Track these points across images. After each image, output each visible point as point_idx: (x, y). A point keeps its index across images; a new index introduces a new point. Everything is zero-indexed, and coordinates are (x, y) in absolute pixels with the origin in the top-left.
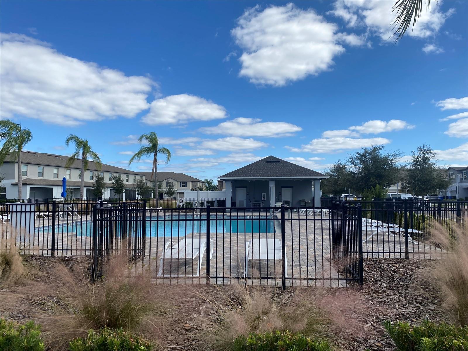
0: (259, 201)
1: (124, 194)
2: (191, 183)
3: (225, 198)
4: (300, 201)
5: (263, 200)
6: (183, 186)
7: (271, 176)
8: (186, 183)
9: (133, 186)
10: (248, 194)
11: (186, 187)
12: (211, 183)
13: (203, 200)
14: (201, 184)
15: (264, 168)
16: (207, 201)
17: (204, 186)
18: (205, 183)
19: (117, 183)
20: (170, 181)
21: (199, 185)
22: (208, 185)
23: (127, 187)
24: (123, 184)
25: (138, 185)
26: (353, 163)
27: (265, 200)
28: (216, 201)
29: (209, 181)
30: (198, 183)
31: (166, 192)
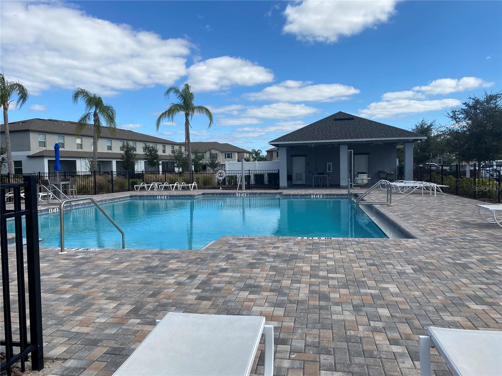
0: (323, 174)
1: (161, 167)
2: (237, 154)
3: (279, 170)
4: (380, 172)
5: (328, 171)
6: (229, 157)
7: (342, 138)
8: (231, 154)
9: (169, 158)
10: (307, 164)
11: (231, 158)
12: (259, 154)
13: (249, 173)
14: (248, 155)
15: (332, 128)
16: (255, 175)
17: (251, 157)
18: (253, 153)
19: (151, 154)
20: (213, 152)
21: (246, 155)
22: (256, 156)
23: (162, 158)
24: (157, 155)
25: (175, 156)
26: (455, 119)
27: (331, 171)
28: (266, 174)
29: (256, 151)
30: (245, 154)
31: (209, 164)
